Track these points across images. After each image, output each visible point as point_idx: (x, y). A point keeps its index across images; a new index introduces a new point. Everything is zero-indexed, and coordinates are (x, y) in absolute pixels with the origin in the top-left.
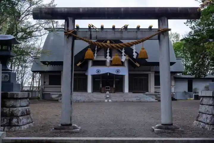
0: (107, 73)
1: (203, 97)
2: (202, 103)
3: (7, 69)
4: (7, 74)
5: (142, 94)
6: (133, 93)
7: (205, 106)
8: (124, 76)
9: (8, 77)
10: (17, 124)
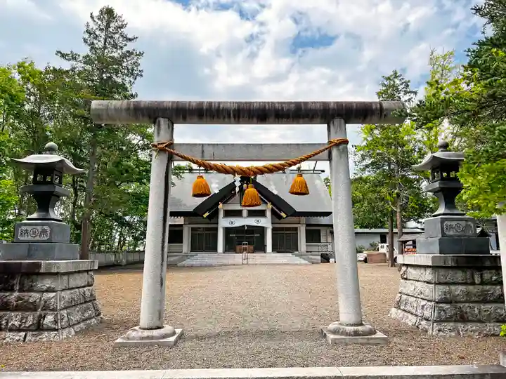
0: (244, 226)
1: (407, 265)
2: (405, 277)
3: (49, 217)
4: (45, 227)
5: (290, 255)
6: (278, 252)
7: (412, 282)
8: (266, 228)
9: (48, 233)
10: (53, 326)
